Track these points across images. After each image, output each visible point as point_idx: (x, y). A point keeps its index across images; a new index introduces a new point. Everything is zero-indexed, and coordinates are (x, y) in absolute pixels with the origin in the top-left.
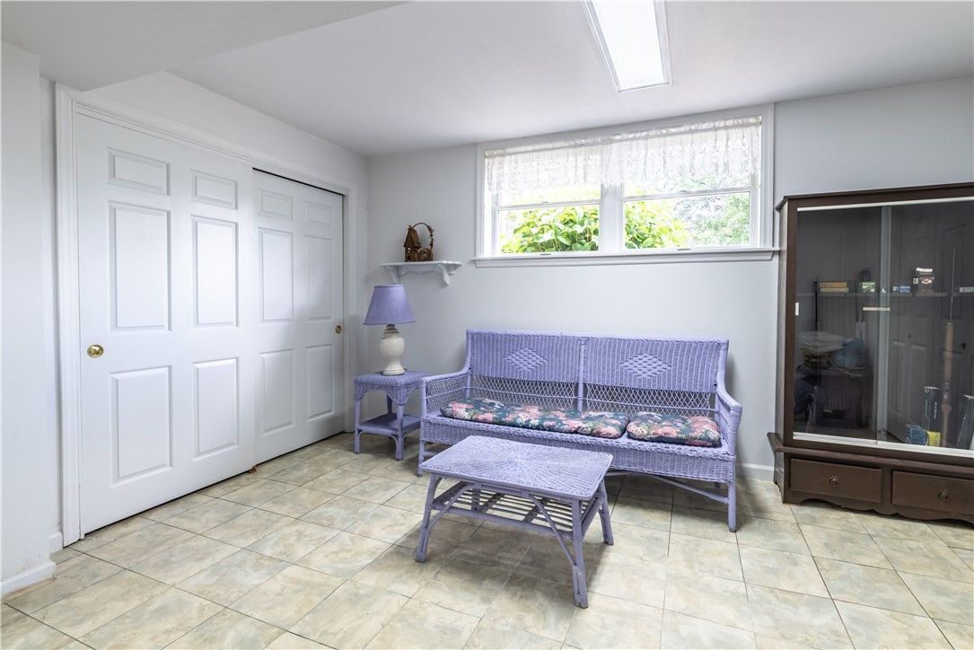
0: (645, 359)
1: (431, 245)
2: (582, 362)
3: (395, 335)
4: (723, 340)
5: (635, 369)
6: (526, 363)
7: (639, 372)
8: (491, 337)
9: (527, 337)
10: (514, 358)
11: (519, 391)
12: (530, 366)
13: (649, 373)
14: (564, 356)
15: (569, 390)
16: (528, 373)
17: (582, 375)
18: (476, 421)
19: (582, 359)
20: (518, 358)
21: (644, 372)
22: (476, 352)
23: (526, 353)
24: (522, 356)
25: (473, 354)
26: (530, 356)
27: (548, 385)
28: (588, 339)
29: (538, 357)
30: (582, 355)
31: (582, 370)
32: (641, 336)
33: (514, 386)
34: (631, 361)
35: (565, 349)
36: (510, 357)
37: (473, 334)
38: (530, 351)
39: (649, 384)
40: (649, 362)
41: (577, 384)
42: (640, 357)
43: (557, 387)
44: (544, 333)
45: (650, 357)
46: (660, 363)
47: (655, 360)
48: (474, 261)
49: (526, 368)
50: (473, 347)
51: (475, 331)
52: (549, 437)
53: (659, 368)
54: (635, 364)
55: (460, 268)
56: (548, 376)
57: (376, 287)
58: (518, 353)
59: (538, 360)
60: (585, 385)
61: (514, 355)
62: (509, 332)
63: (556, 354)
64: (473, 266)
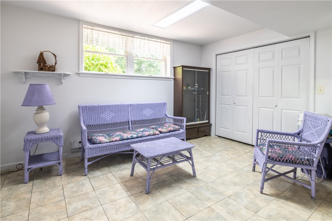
0: (148, 110)
1: (56, 64)
2: (130, 113)
3: (45, 111)
4: (166, 102)
5: (145, 113)
6: (108, 117)
7: (147, 114)
8: (92, 107)
9: (108, 106)
10: (103, 115)
11: (107, 128)
12: (110, 117)
13: (149, 114)
14: (123, 112)
15: (126, 124)
16: (110, 120)
17: (130, 118)
18: (113, 141)
19: (129, 112)
20: (105, 115)
21: (148, 114)
22: (84, 115)
23: (108, 113)
24: (106, 114)
25: (83, 116)
26: (110, 114)
27: (118, 124)
28: (131, 105)
29: (113, 113)
30: (129, 111)
31: (130, 116)
32: (146, 103)
33: (104, 127)
34: (144, 111)
35: (123, 109)
36: (101, 115)
37: (82, 107)
38: (110, 112)
39: (149, 117)
40: (149, 111)
41: (129, 122)
42: (147, 109)
43: (121, 124)
44: (115, 104)
45: (149, 109)
46: (152, 110)
47: (151, 110)
48: (79, 73)
49: (108, 119)
50: (83, 113)
51: (83, 105)
52: (142, 139)
53: (152, 112)
54: (146, 112)
55: (69, 76)
56: (118, 120)
57: (31, 85)
58: (105, 113)
59: (113, 114)
60: (131, 121)
61: (103, 114)
62: (100, 105)
63: (120, 112)
64: (77, 76)
